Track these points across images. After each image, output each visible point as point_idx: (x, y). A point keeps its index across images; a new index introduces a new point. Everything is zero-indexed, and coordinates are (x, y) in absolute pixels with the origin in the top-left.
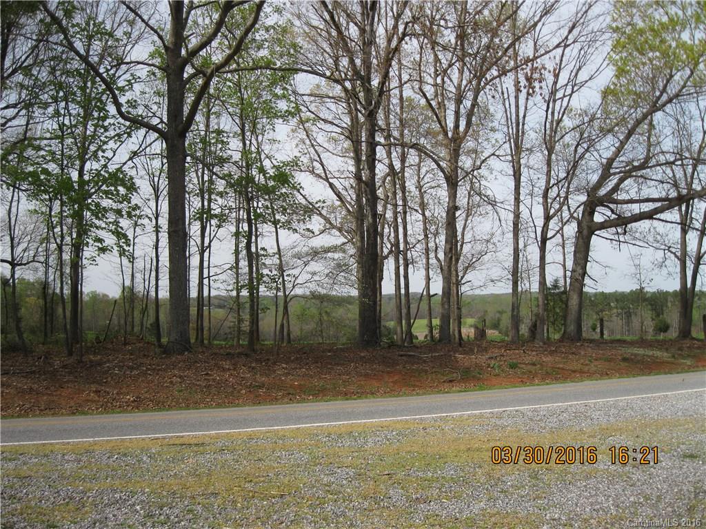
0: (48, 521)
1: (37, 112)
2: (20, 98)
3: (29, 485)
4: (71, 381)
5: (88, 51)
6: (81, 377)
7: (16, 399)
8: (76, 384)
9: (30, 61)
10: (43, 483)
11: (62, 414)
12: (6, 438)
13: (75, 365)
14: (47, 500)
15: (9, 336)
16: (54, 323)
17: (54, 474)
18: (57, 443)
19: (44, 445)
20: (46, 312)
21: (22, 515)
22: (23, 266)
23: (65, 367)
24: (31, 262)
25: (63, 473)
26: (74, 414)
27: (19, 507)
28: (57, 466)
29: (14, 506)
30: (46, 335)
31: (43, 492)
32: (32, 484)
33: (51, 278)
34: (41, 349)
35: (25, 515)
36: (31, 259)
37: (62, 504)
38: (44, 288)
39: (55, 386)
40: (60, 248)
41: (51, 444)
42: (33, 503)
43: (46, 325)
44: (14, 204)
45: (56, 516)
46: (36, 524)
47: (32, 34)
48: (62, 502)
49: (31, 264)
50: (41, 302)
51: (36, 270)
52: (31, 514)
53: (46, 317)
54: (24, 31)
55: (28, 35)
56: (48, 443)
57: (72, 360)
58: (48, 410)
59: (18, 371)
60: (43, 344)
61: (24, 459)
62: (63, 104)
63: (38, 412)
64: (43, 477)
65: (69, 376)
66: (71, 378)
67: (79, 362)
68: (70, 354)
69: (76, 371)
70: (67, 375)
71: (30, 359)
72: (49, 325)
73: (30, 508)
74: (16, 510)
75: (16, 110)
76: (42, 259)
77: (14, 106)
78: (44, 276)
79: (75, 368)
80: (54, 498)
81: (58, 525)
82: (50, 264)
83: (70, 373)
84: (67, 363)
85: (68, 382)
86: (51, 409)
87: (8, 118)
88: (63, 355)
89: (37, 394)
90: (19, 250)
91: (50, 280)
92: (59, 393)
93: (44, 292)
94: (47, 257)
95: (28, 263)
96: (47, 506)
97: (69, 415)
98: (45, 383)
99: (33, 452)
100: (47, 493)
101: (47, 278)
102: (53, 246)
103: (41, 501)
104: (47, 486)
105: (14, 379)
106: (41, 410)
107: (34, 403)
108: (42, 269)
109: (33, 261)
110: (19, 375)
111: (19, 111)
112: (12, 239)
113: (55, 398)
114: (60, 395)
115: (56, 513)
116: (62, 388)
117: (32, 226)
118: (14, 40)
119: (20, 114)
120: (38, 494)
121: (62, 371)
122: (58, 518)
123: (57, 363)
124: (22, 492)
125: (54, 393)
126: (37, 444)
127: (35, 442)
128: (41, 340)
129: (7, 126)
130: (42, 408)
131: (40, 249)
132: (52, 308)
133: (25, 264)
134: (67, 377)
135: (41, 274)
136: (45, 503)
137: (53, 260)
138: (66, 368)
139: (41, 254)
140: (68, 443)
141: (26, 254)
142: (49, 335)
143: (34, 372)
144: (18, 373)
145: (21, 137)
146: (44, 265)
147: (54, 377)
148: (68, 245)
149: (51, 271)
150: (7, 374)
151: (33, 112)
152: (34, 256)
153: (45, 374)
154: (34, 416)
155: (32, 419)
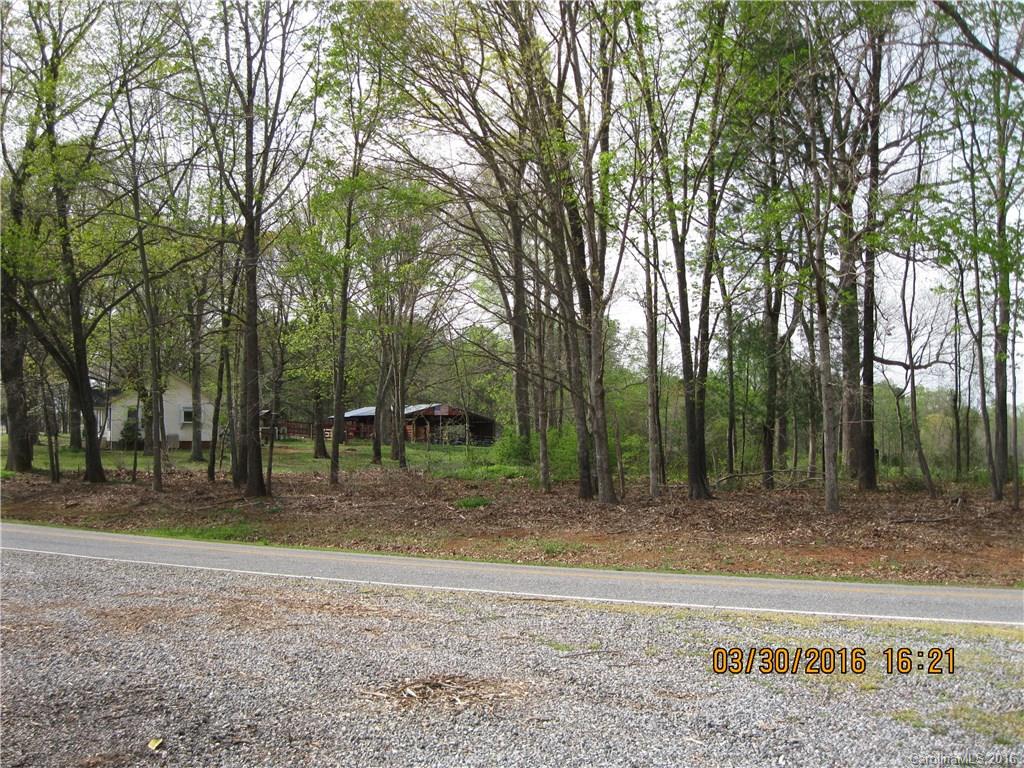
0: (995, 733)
1: (932, 145)
2: (903, 131)
3: (961, 679)
4: (1003, 537)
5: (996, 45)
6: (1017, 531)
7: (924, 558)
8: (1011, 542)
9: (914, 77)
10: (982, 679)
11: (992, 585)
12: (920, 611)
13: (1008, 514)
14: (991, 704)
15: (906, 469)
16: (971, 452)
17: (995, 668)
18: (995, 626)
19: (976, 625)
20: (958, 434)
21: (956, 718)
22: (923, 370)
23: (992, 515)
24: (935, 362)
25: (1010, 669)
26: (1009, 585)
27: (951, 708)
28: (999, 657)
29: (943, 704)
30: (959, 468)
31: (982, 692)
32: (966, 677)
33: (964, 385)
34: (954, 488)
35: (961, 720)
36: (933, 359)
37: (1012, 712)
38: (955, 400)
39: (979, 543)
40: (978, 339)
41: (986, 626)
42: (971, 705)
43: (959, 454)
44: (909, 282)
45: (1007, 728)
46: (977, 734)
47: (912, 36)
48: (1012, 709)
49: (934, 365)
50: (951, 420)
51: (942, 374)
52: (969, 720)
53: (958, 440)
54: (899, 36)
55: (908, 40)
56: (981, 624)
57: (1003, 506)
58: (970, 578)
59: (924, 519)
60: (957, 481)
61: (950, 641)
62: (968, 129)
63: (956, 579)
64: (981, 671)
65: (1000, 529)
66: (1003, 532)
67: (1014, 510)
68: (999, 497)
69: (1010, 523)
70: (997, 528)
71: (941, 502)
72: (963, 454)
73: (967, 710)
74: (948, 711)
75: (899, 149)
76: (950, 358)
77: (896, 144)
78: (954, 383)
79: (1007, 518)
80: (1001, 702)
81: (1011, 741)
82: (962, 366)
83: (1001, 525)
84: (996, 510)
85: (998, 538)
86: (974, 576)
87: (889, 161)
88: (988, 498)
89: (954, 553)
90: (916, 346)
91: (962, 389)
92: (985, 553)
93: (955, 407)
94: (957, 353)
95: (930, 365)
96: (992, 712)
97: (1002, 586)
98: (964, 538)
99: (962, 634)
100: (988, 694)
101: (958, 385)
102: (966, 337)
103: (981, 704)
104: (989, 684)
105: (919, 529)
106: (960, 577)
107: (950, 565)
108: (950, 373)
109: (937, 361)
110: (927, 524)
111: (903, 150)
112: (909, 332)
113: (980, 561)
114: (988, 556)
115: (1006, 723)
116: (991, 546)
117: (933, 311)
118: (890, 50)
119: (906, 153)
120: (977, 694)
121: (988, 522)
122: (1009, 731)
123: (981, 511)
124: (952, 686)
125: (979, 553)
126: (967, 624)
127: (962, 621)
128: (953, 475)
129: (889, 173)
130: (962, 573)
131: (946, 344)
132: (968, 430)
133: (925, 367)
134: (996, 532)
135: (948, 382)
136: (988, 707)
137: (965, 359)
138: (995, 518)
139: (949, 350)
140: (1012, 627)
141: (926, 351)
142: (963, 469)
143: (948, 521)
144: (925, 522)
145: (910, 185)
146: (953, 366)
147: (976, 530)
148: (991, 335)
149: (964, 375)
150: (910, 522)
151: (926, 148)
152: (938, 355)
153: (963, 525)
154: (952, 584)
155: (949, 588)
